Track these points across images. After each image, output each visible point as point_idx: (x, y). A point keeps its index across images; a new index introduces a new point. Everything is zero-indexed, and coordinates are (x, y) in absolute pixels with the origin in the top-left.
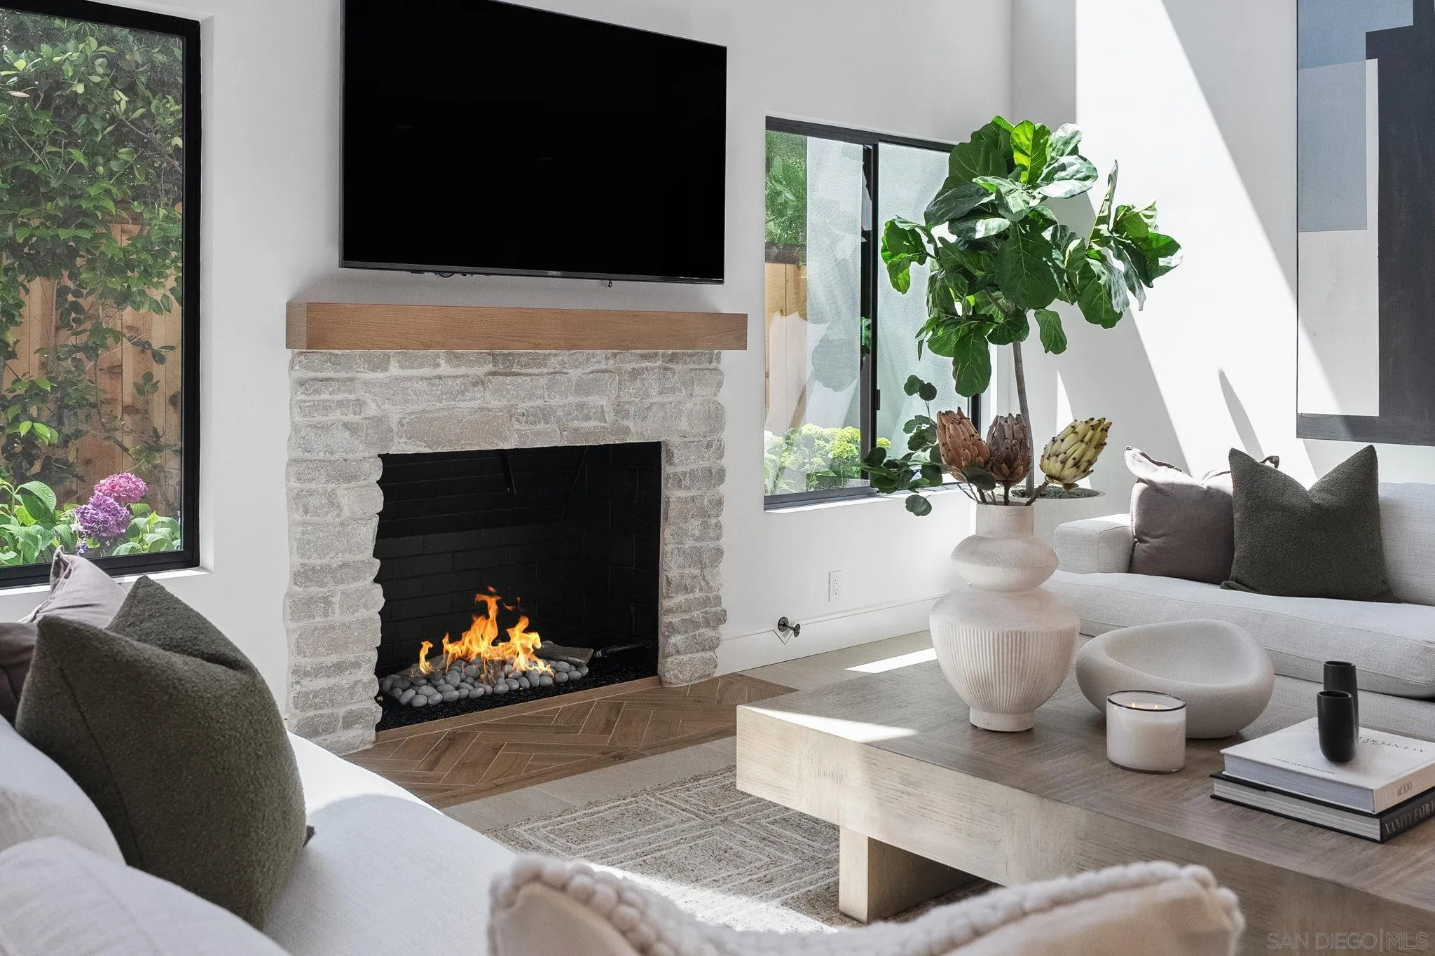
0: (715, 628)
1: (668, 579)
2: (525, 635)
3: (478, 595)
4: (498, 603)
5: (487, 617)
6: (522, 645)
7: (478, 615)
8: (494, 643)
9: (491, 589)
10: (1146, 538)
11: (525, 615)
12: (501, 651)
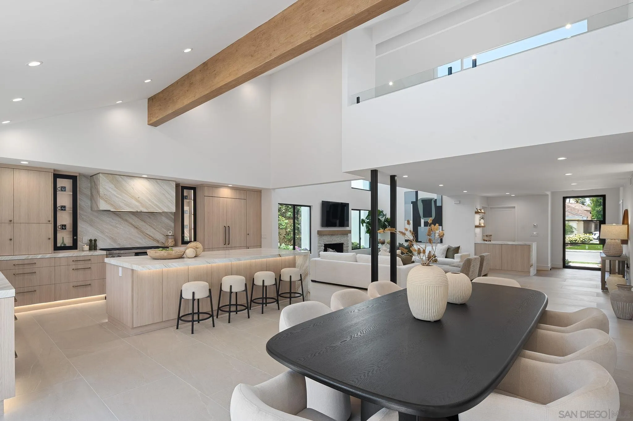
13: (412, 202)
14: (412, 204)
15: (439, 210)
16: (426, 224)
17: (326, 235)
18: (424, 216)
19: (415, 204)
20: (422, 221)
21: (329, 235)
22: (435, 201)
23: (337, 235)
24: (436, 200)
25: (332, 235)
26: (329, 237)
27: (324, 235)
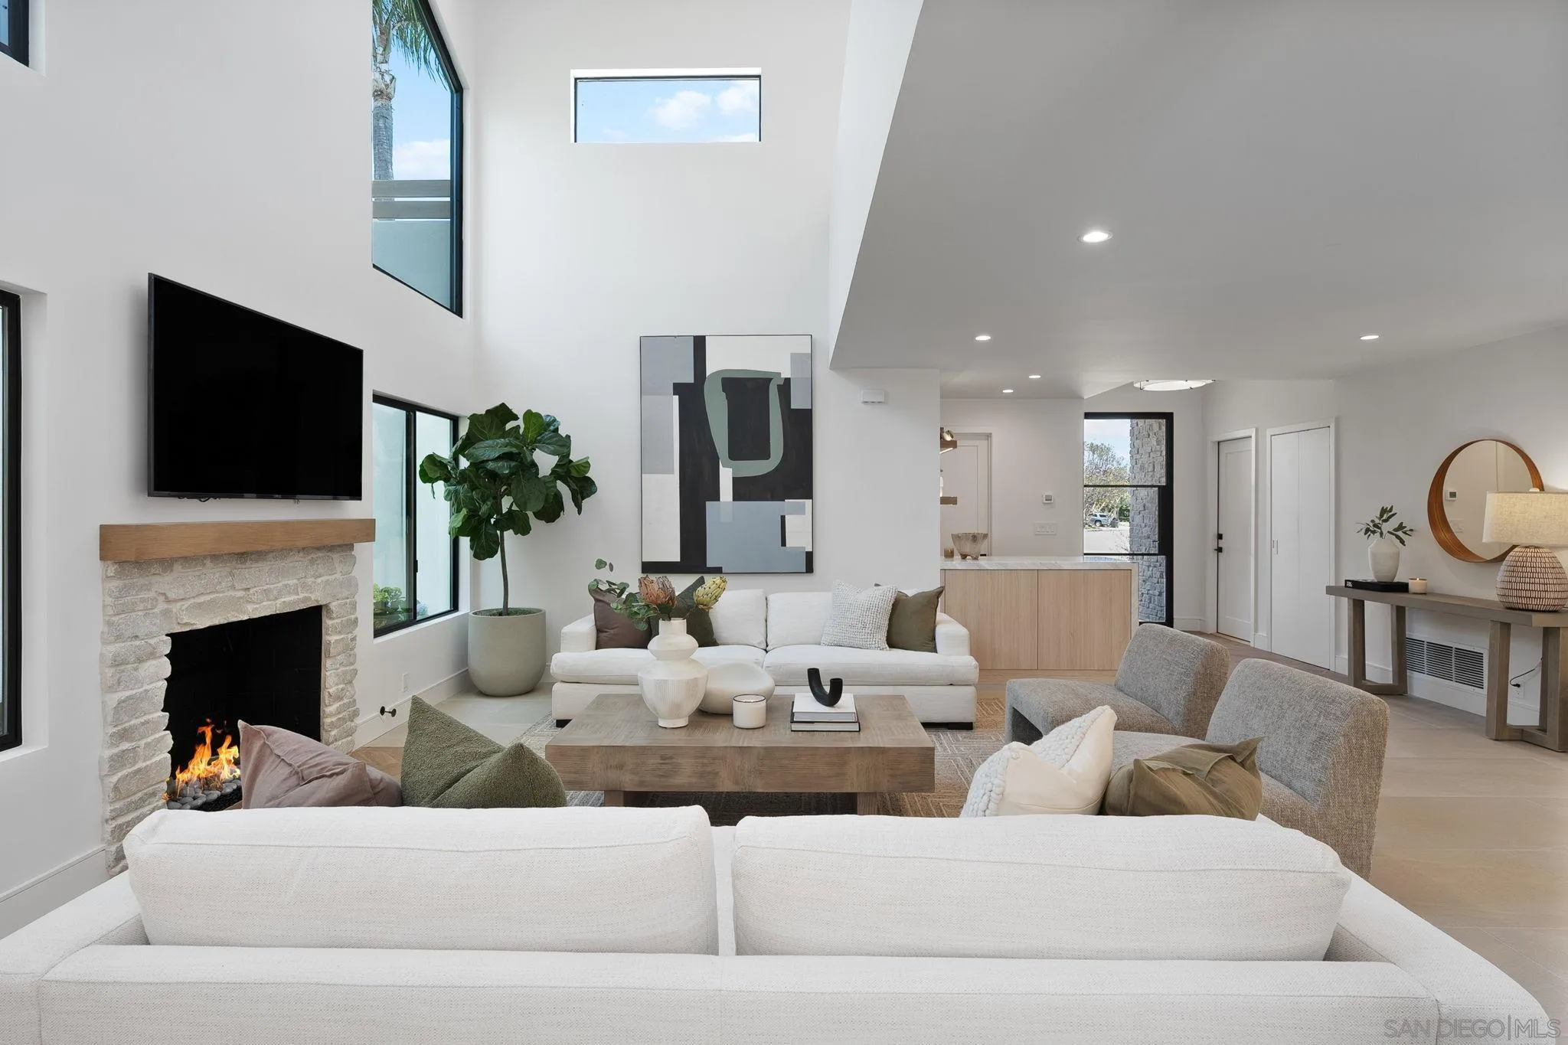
0: (352, 721)
1: (329, 694)
2: (229, 750)
3: (200, 728)
4: (213, 731)
5: (205, 744)
6: (226, 759)
7: (199, 744)
8: (209, 764)
9: (208, 720)
10: (606, 630)
11: (229, 734)
12: (213, 769)
13: (678, 388)
14: (676, 398)
15: (801, 424)
16: (744, 490)
17: (187, 560)
18: (735, 455)
19: (690, 396)
20: (726, 476)
21: (215, 558)
22: (785, 387)
23: (285, 551)
24: (788, 381)
25: (242, 556)
26: (214, 573)
27: (167, 563)
